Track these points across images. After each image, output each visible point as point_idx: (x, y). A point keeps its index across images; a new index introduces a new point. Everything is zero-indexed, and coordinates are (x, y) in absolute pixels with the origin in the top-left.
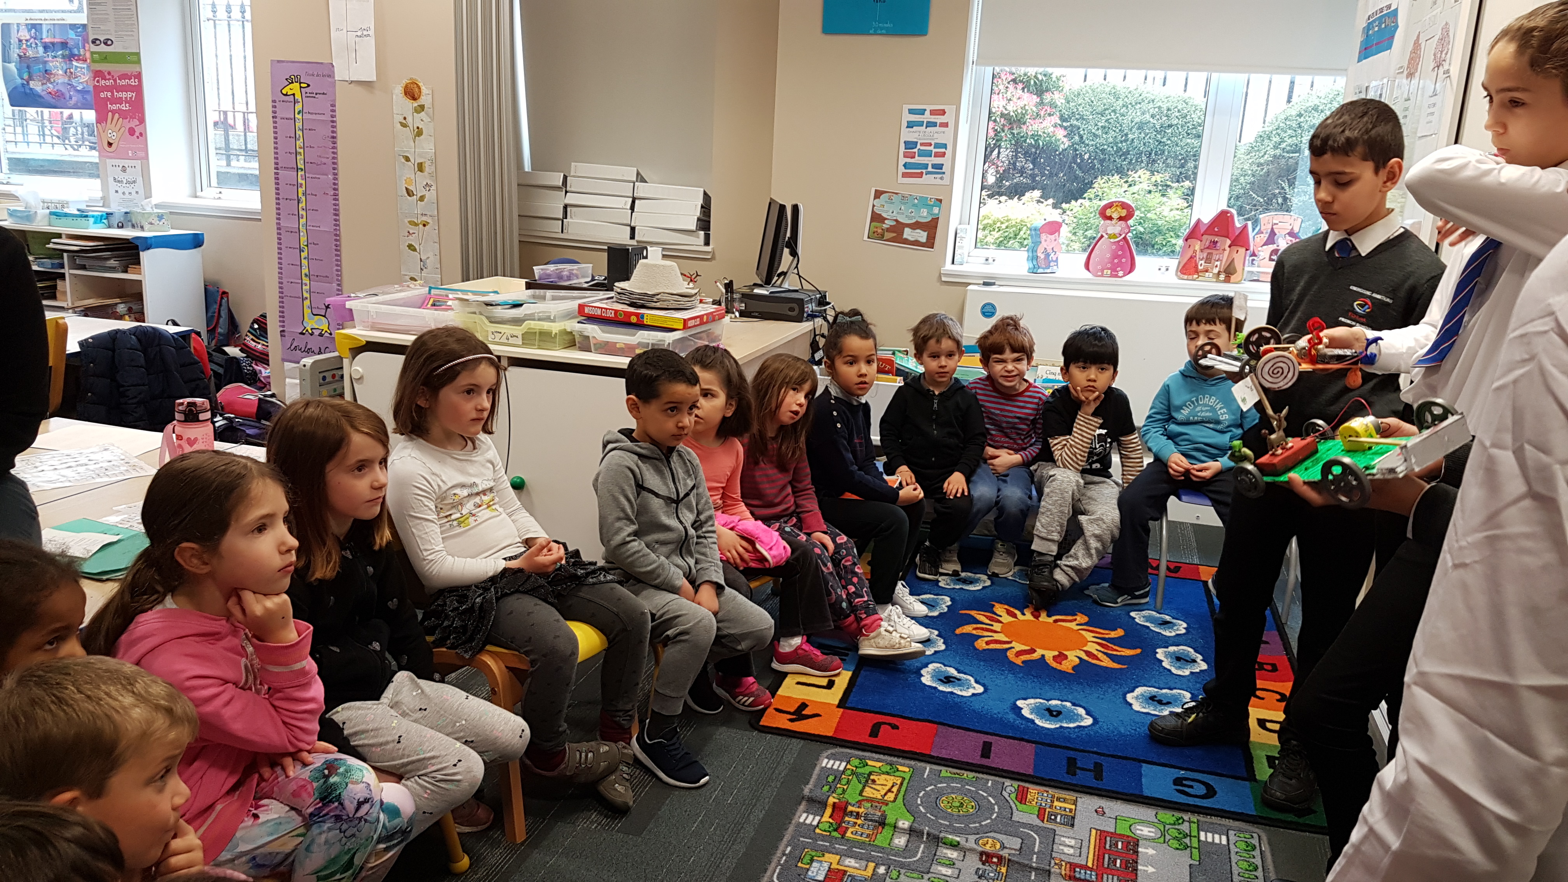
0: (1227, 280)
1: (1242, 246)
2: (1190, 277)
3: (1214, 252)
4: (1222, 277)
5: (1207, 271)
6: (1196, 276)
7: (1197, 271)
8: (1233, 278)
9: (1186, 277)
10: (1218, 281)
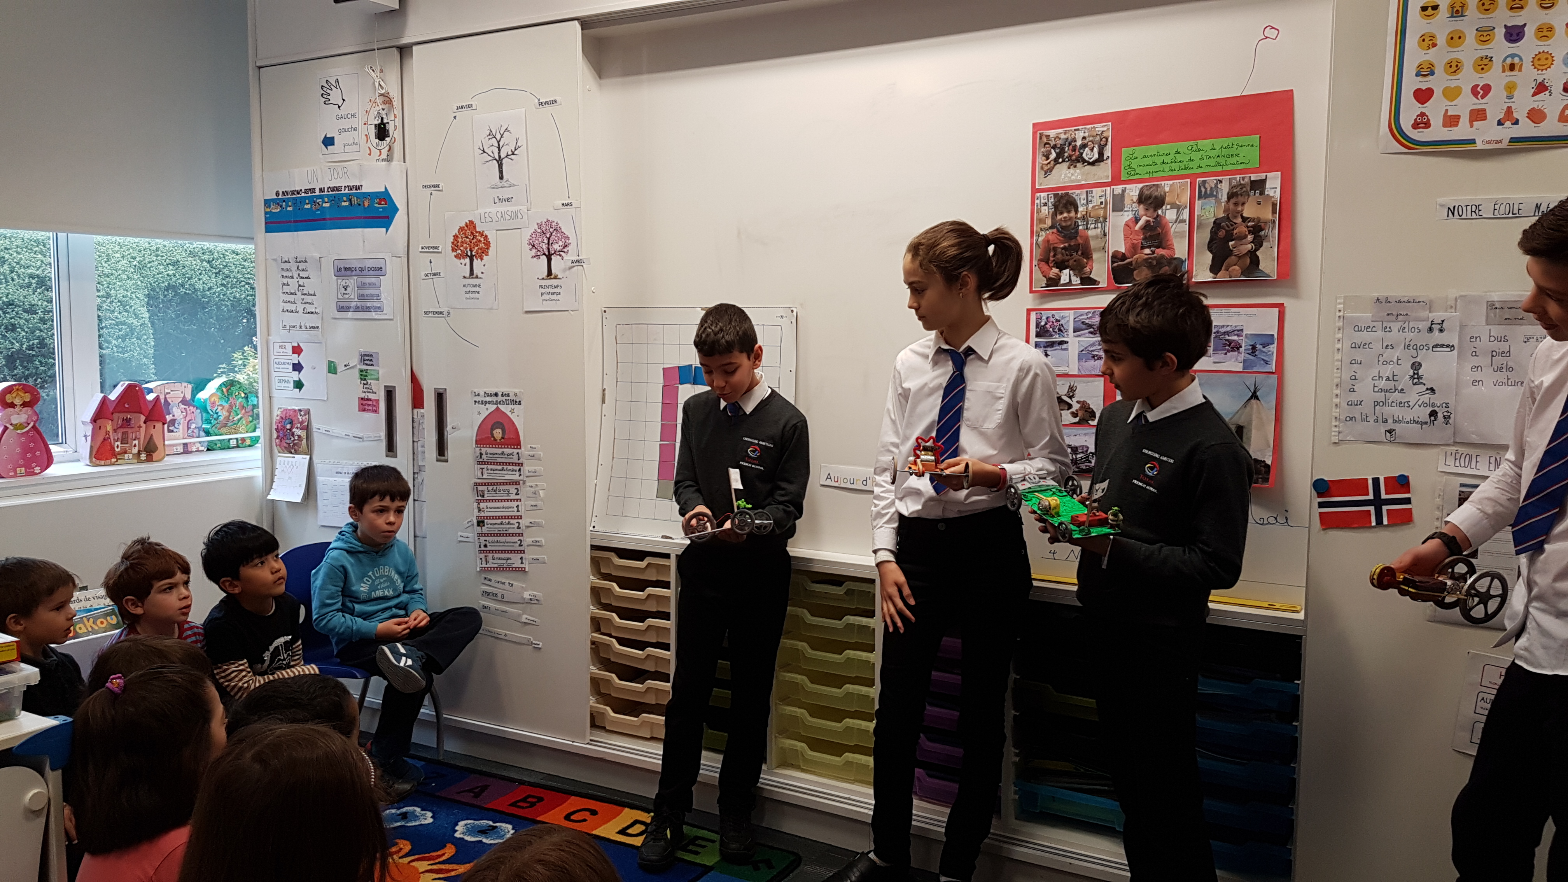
0: (149, 459)
1: (158, 421)
2: (108, 462)
3: (130, 431)
4: (143, 456)
5: (125, 452)
6: (114, 460)
7: (114, 455)
8: (155, 456)
9: (103, 462)
10: (140, 462)
